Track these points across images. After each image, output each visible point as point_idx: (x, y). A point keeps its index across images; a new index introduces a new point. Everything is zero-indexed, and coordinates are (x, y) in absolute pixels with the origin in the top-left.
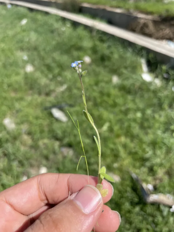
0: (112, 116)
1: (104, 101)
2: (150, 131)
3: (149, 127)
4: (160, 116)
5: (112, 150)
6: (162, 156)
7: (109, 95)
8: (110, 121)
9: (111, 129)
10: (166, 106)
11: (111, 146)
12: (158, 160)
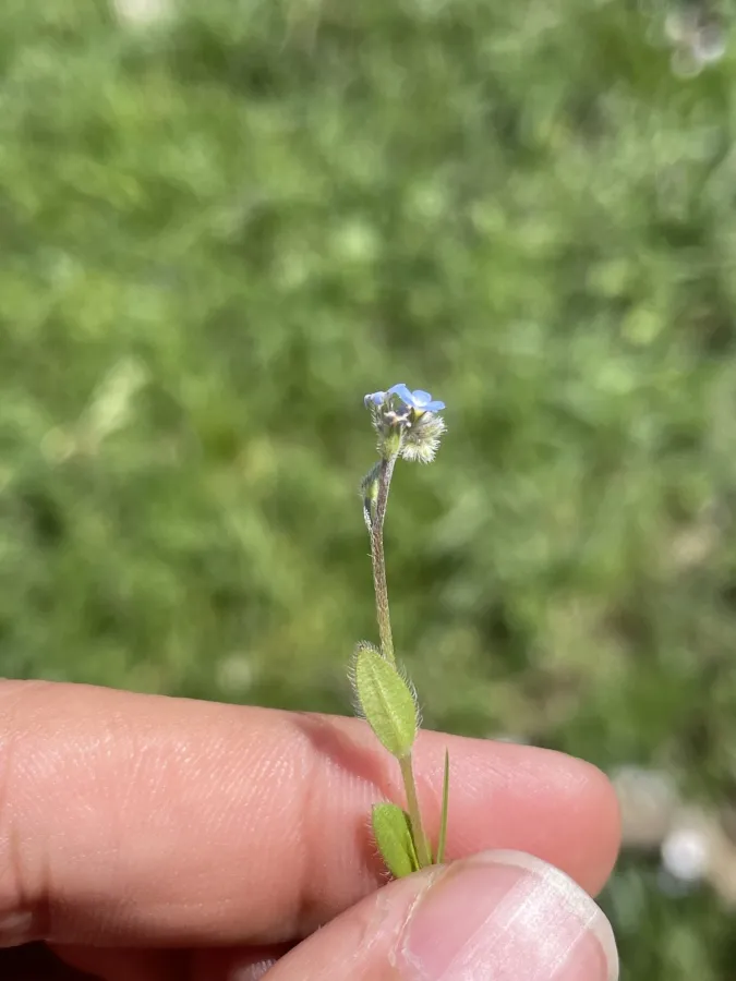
0: (147, 307)
1: (69, 193)
2: (452, 348)
3: (448, 323)
4: (515, 214)
5: (194, 564)
6: (565, 511)
7: (98, 138)
8: (144, 350)
9: (159, 410)
10: (545, 126)
11: (183, 534)
12: (536, 550)
